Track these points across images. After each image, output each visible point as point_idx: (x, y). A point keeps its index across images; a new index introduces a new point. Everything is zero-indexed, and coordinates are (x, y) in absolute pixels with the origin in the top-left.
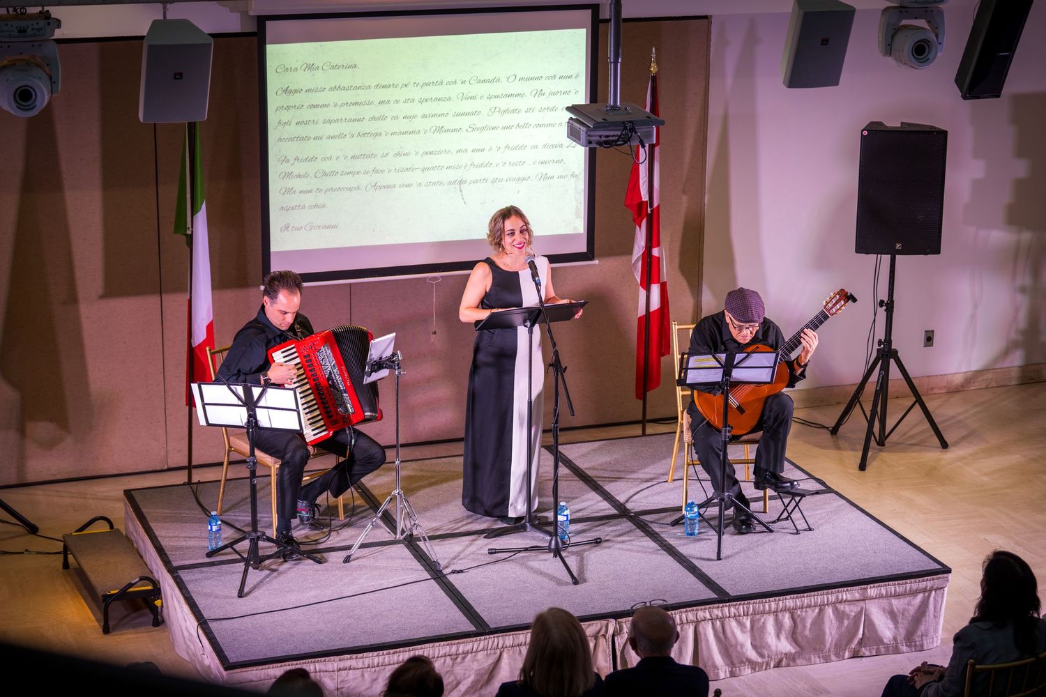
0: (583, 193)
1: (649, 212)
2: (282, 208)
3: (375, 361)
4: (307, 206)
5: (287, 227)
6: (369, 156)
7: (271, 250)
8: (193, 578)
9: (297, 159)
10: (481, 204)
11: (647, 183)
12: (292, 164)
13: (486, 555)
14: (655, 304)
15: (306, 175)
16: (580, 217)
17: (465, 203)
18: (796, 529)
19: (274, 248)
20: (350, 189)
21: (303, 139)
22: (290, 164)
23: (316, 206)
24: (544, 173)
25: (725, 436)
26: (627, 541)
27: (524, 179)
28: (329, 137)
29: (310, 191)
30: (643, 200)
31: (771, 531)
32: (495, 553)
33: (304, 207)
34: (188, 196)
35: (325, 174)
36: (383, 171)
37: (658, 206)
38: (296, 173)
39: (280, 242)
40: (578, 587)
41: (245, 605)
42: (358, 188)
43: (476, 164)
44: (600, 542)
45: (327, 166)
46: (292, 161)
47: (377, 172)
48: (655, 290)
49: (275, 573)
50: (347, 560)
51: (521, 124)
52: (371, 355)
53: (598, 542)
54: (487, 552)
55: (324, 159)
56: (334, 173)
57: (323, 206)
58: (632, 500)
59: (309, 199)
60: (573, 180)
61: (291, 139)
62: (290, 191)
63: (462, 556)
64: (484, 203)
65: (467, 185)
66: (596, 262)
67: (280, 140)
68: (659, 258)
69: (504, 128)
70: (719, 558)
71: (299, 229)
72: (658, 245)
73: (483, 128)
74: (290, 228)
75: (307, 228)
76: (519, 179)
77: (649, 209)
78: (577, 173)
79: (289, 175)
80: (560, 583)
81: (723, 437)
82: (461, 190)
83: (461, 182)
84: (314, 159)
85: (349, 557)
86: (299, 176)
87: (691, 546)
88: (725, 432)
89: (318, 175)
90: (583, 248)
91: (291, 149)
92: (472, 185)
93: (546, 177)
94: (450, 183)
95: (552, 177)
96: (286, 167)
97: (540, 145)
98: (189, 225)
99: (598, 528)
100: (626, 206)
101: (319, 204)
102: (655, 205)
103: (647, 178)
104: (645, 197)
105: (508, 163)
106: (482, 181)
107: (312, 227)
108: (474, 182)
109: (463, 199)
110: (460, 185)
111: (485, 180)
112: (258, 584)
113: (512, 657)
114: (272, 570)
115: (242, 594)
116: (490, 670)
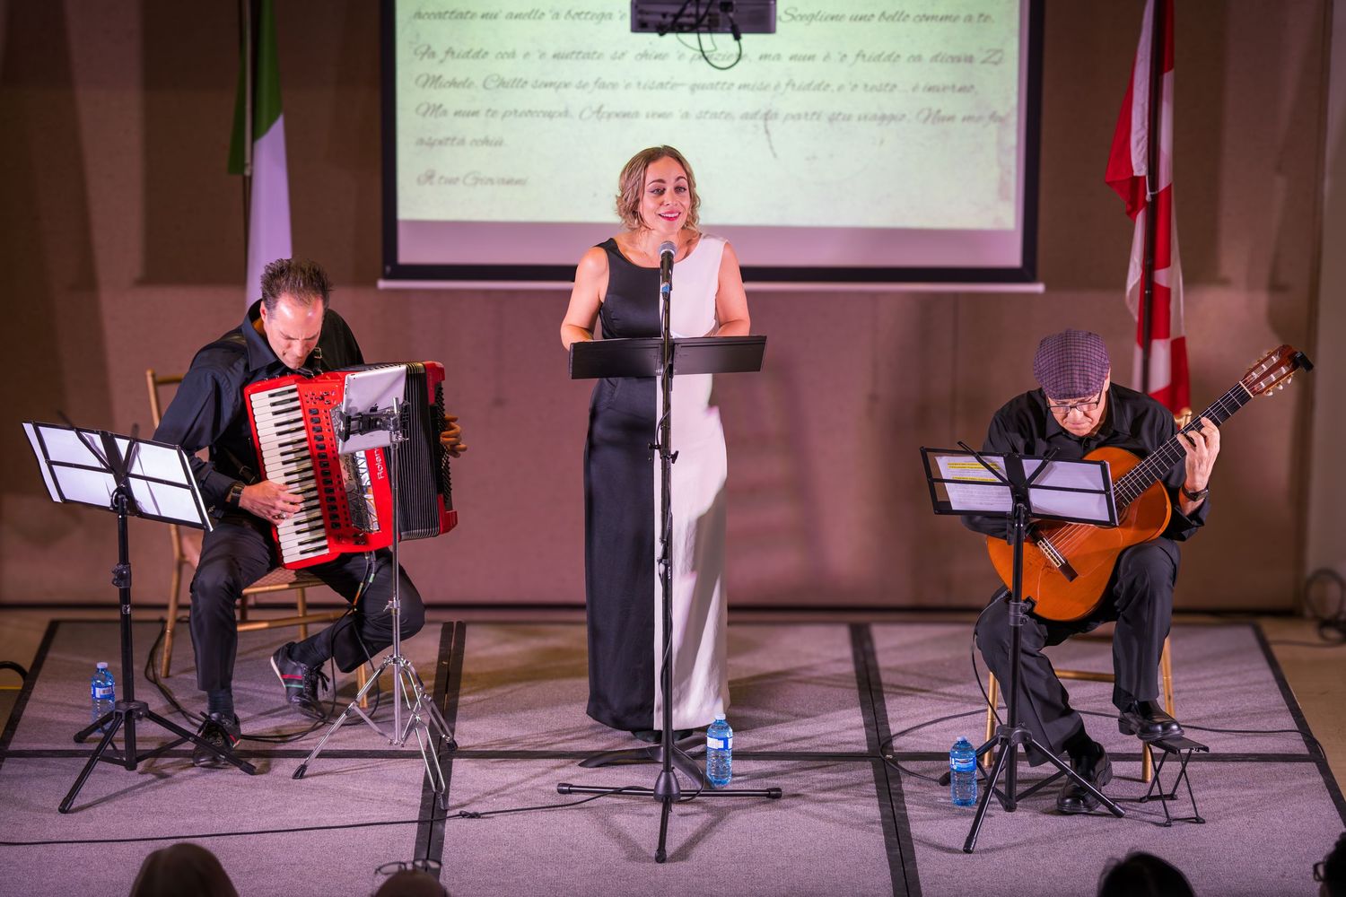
0: (1014, 152)
1: (1148, 198)
2: (421, 142)
3: (360, 414)
4: (468, 139)
5: (430, 177)
6: (588, 56)
7: (399, 217)
8: (20, 772)
9: (450, 52)
11: (1144, 143)
12: (441, 61)
13: (553, 793)
14: (1160, 377)
15: (467, 84)
16: (1008, 199)
17: (775, 155)
18: (1168, 816)
19: (405, 212)
20: (550, 115)
21: (462, 16)
22: (436, 61)
23: (486, 142)
24: (935, 109)
25: (1016, 618)
26: (832, 801)
27: (893, 117)
28: (511, 16)
29: (475, 113)
30: (1136, 173)
31: (1119, 815)
32: (570, 792)
33: (462, 142)
34: (248, 106)
35: (503, 84)
36: (614, 86)
37: (1168, 188)
38: (448, 77)
39: (414, 203)
40: (660, 867)
41: (59, 826)
42: (566, 113)
43: (797, 84)
44: (778, 797)
45: (506, 69)
46: (441, 55)
47: (603, 86)
48: (1161, 352)
49: (162, 781)
50: (300, 773)
51: (890, 12)
52: (349, 401)
53: (773, 795)
54: (555, 788)
55: (501, 55)
56: (520, 83)
57: (499, 143)
58: (915, 732)
59: (472, 128)
60: (993, 127)
61: (440, 15)
62: (436, 110)
63: (507, 792)
64: (814, 158)
65: (779, 121)
66: (1039, 288)
67: (419, 15)
68: (1168, 291)
69: (855, 18)
70: (967, 850)
71: (452, 181)
72: (1167, 264)
73: (813, 17)
74: (436, 179)
75: (469, 181)
76: (883, 117)
77: (1149, 193)
78: (1001, 113)
79: (435, 81)
80: (634, 854)
81: (1012, 619)
82: (767, 132)
83: (767, 116)
84: (480, 54)
85: (303, 767)
86: (454, 83)
87: (943, 823)
88: (1016, 611)
89: (492, 85)
90: (1012, 257)
91: (440, 34)
92: (789, 122)
93: (936, 117)
94: (746, 116)
95: (951, 118)
96: (428, 67)
97: (927, 55)
98: (248, 160)
99: (801, 774)
100: (1108, 183)
101: (491, 138)
102: (1163, 185)
103: (1144, 133)
104: (1139, 167)
105: (861, 85)
106: (809, 117)
107: (478, 180)
108: (793, 117)
109: (771, 148)
110: (766, 119)
111: (817, 115)
112: (115, 795)
114: (161, 775)
115: (67, 807)
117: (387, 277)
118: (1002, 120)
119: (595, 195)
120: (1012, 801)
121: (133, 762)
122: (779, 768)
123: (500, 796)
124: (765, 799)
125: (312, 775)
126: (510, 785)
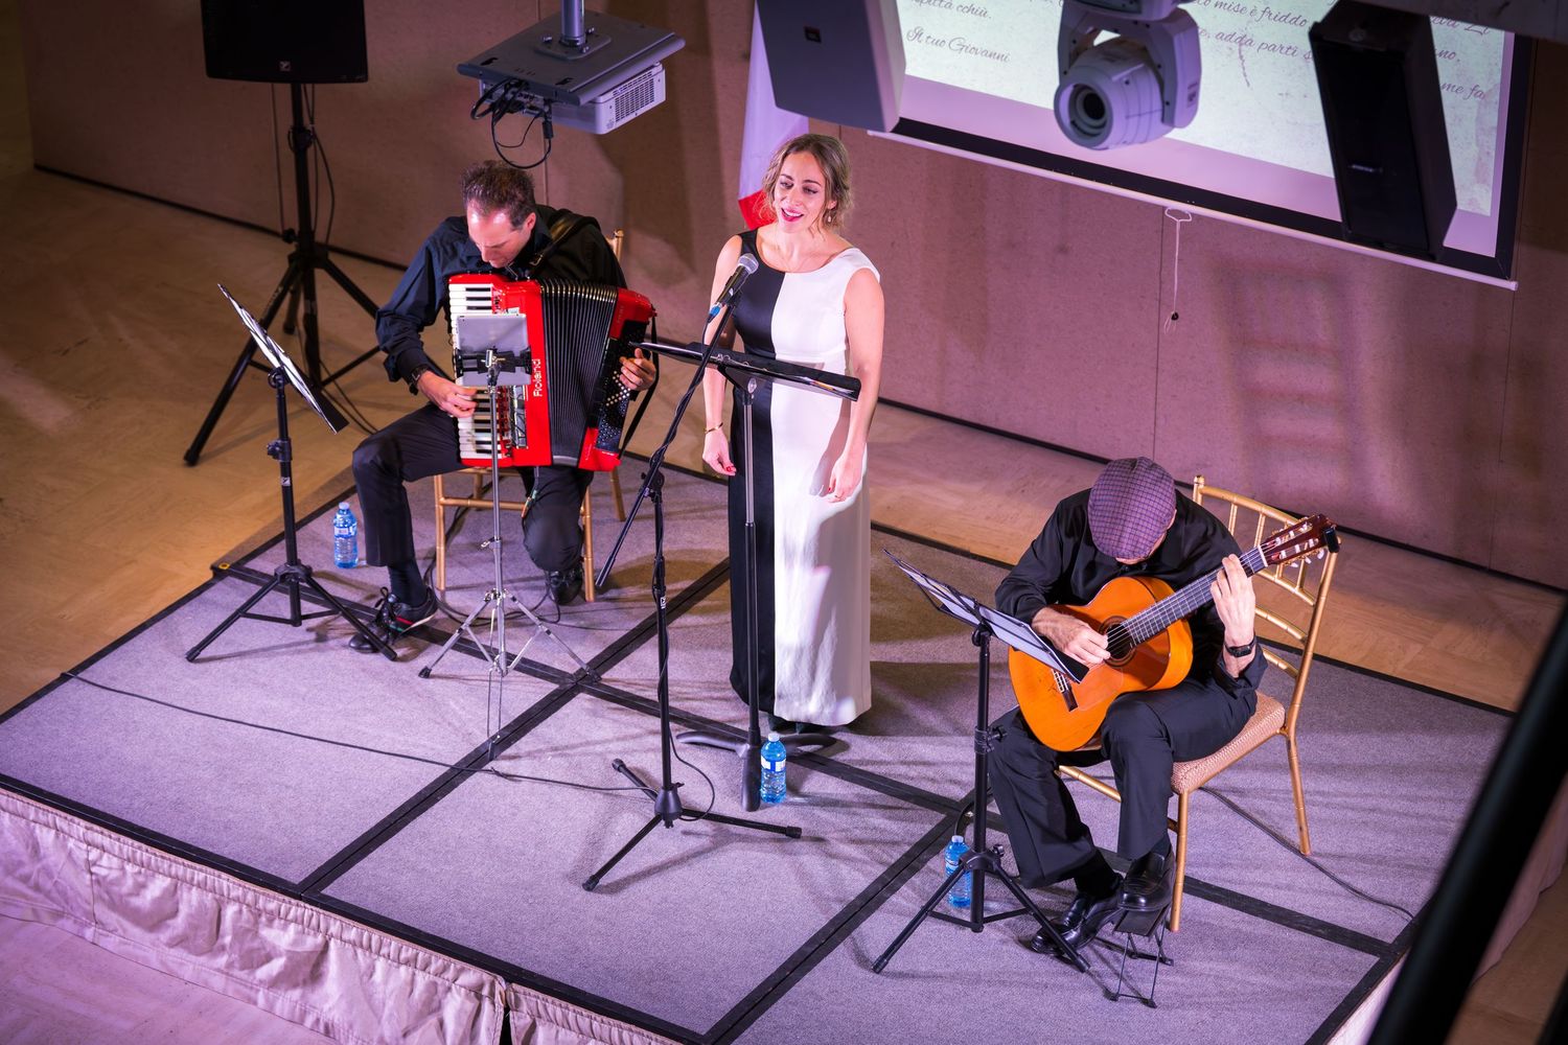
0: (1494, 133)
4: (955, 4)
5: (917, 34)
10: (1280, 94)
13: (607, 767)
16: (1484, 182)
17: (1248, 84)
23: (971, 9)
26: (843, 857)
31: (1081, 969)
32: (620, 770)
33: (949, 5)
40: (583, 894)
43: (1274, 12)
44: (797, 837)
49: (315, 645)
50: (423, 674)
53: (793, 834)
57: (984, 14)
60: (1473, 101)
63: (574, 751)
64: (1288, 94)
65: (1254, 49)
66: (1512, 285)
70: (877, 970)
71: (939, 43)
74: (924, 37)
75: (954, 45)
78: (1484, 89)
82: (1241, 57)
83: (1243, 41)
85: (427, 669)
90: (1485, 245)
92: (1264, 52)
94: (1220, 36)
101: (976, 7)
106: (1283, 50)
107: (963, 47)
108: (1268, 47)
109: (1245, 75)
110: (1241, 45)
111: (1291, 50)
112: (256, 651)
113: (341, 957)
114: (321, 638)
115: (192, 656)
116: (313, 961)
118: (1482, 95)
120: (977, 924)
121: (297, 619)
122: (850, 798)
123: (562, 755)
124: (784, 836)
125: (440, 677)
126: (588, 743)
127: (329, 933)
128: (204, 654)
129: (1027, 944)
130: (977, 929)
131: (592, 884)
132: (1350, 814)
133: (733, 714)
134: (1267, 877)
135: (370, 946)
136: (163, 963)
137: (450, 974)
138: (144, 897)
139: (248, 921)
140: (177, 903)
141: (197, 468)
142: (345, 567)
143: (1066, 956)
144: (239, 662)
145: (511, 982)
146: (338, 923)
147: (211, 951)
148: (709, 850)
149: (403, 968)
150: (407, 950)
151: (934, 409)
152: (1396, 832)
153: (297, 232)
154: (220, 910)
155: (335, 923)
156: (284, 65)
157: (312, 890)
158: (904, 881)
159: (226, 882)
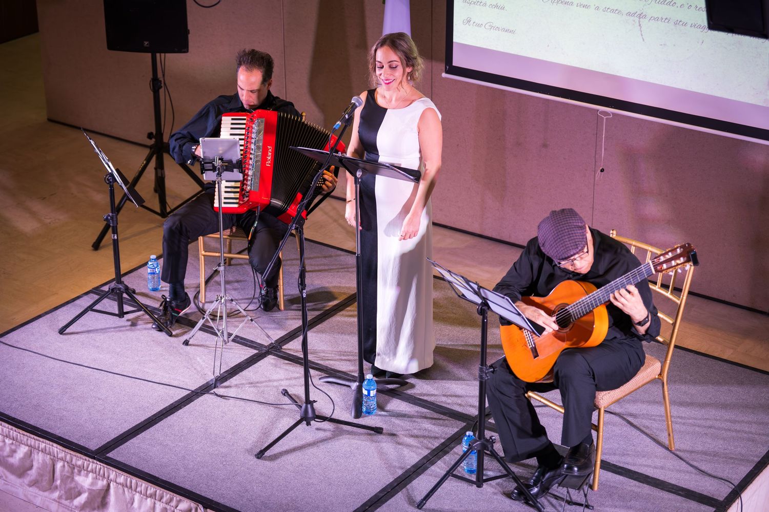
2: (465, 1)
4: (488, 4)
5: (469, 21)
7: (454, 41)
10: (661, 45)
17: (644, 40)
19: (456, 39)
23: (496, 6)
26: (406, 445)
33: (485, 4)
39: (461, 35)
40: (255, 460)
49: (129, 328)
50: (186, 343)
54: (281, 390)
57: (503, 8)
60: (768, 44)
64: (665, 45)
65: (647, 20)
70: (418, 507)
71: (479, 25)
74: (472, 22)
75: (487, 27)
76: (705, 28)
82: (640, 25)
83: (641, 16)
92: (652, 22)
94: (629, 14)
101: (499, 5)
105: (694, 6)
106: (663, 20)
107: (491, 27)
108: (654, 19)
109: (642, 35)
110: (640, 18)
111: (667, 20)
112: (97, 330)
113: (116, 493)
114: (134, 324)
115: (62, 331)
116: (102, 495)
117: (447, 72)
119: (548, 46)
120: (480, 482)
121: (121, 314)
122: (413, 413)
123: (254, 387)
124: (372, 432)
125: (194, 345)
126: (270, 381)
127: (110, 478)
128: (68, 330)
129: (509, 495)
130: (479, 486)
131: (260, 455)
132: (697, 429)
133: (352, 368)
134: (649, 462)
135: (131, 487)
136: (25, 496)
137: (174, 503)
138: (15, 458)
139: (68, 472)
140: (32, 461)
141: (99, 251)
142: (154, 290)
143: (531, 502)
144: (87, 335)
145: (206, 508)
146: (114, 473)
147: (50, 489)
148: (330, 438)
149: (149, 500)
150: (151, 489)
151: (478, 232)
152: (724, 439)
153: (154, 133)
154: (54, 465)
155: (113, 473)
156: (146, 43)
157: (102, 454)
158: (440, 458)
159: (56, 449)
